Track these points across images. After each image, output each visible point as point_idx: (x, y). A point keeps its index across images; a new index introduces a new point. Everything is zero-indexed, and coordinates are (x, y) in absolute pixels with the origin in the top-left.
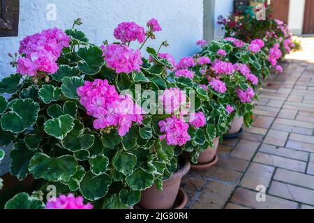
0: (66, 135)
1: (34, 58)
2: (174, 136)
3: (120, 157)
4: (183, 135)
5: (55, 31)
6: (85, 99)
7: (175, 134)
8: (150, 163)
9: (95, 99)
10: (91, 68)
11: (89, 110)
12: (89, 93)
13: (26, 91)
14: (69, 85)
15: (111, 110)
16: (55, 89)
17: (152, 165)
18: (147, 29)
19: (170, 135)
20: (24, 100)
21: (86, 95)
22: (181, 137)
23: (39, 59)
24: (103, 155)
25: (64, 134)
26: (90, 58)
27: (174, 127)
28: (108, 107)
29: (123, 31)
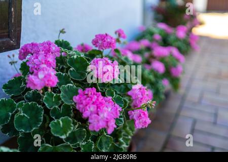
0: (68, 135)
1: (41, 75)
2: (140, 122)
3: (101, 139)
4: (147, 121)
5: (49, 44)
6: (81, 106)
7: (141, 120)
8: (121, 140)
9: (89, 107)
10: (78, 73)
11: (85, 116)
12: (84, 102)
13: (29, 93)
14: (65, 92)
15: (102, 115)
16: (55, 95)
17: (122, 141)
18: (115, 36)
19: (137, 122)
20: (30, 103)
21: (82, 104)
22: (145, 122)
23: (45, 77)
24: (90, 140)
25: (66, 134)
26: (77, 65)
27: (140, 116)
28: (100, 113)
29: (100, 42)
